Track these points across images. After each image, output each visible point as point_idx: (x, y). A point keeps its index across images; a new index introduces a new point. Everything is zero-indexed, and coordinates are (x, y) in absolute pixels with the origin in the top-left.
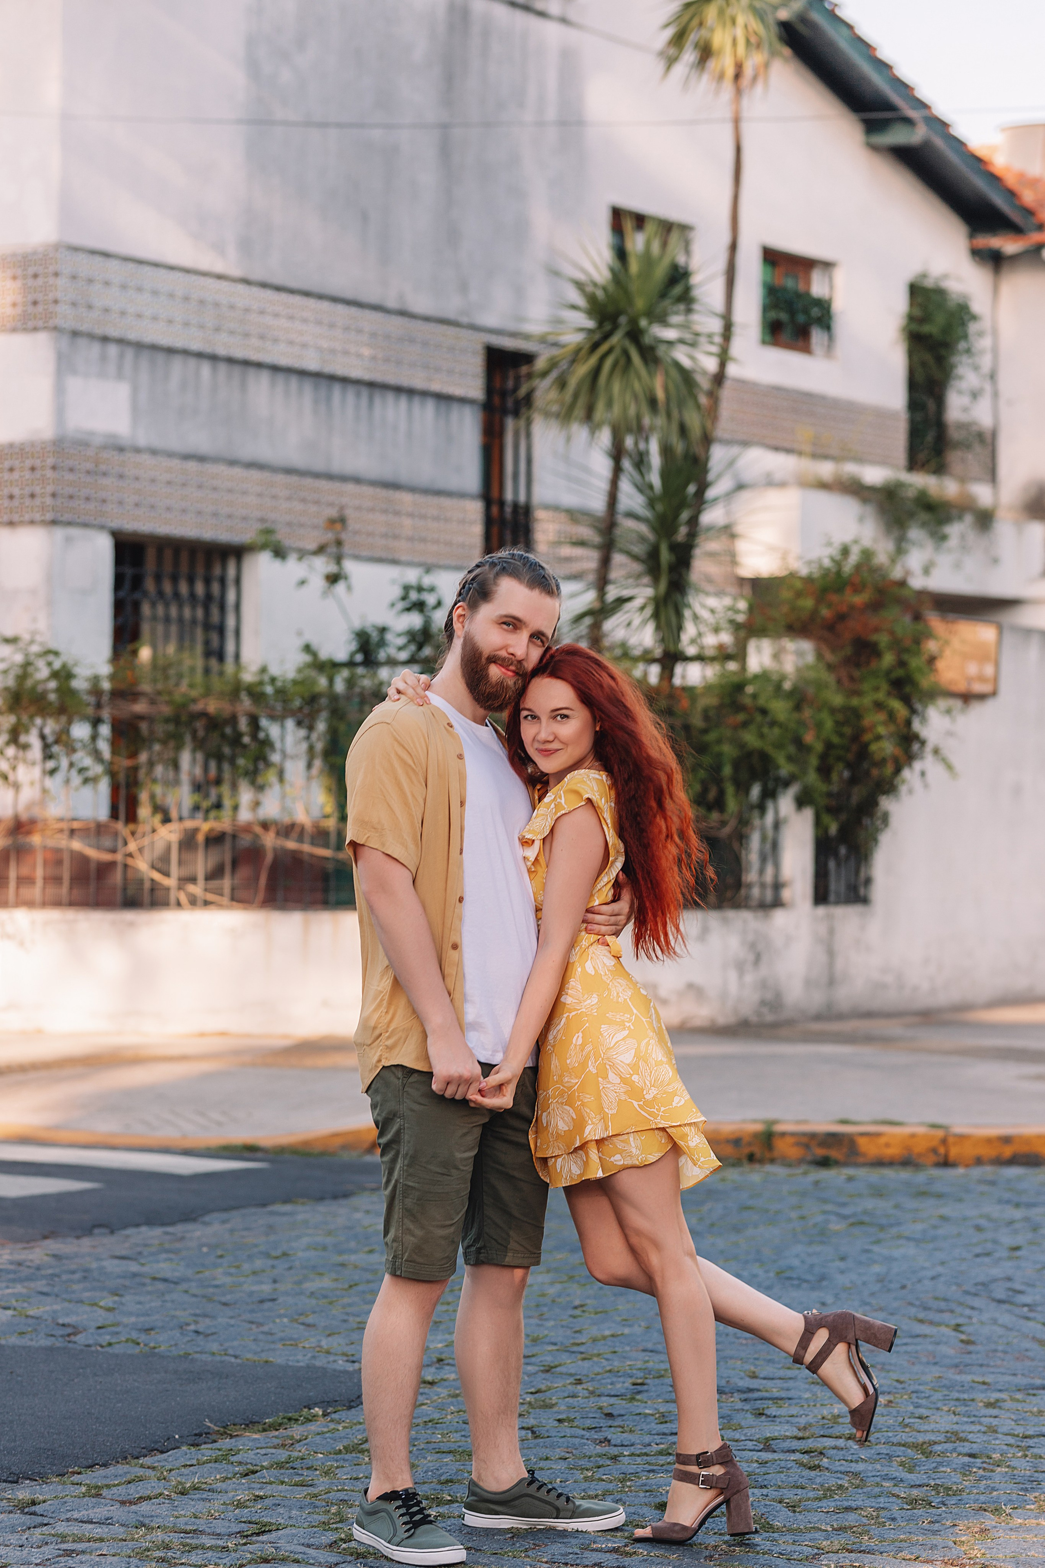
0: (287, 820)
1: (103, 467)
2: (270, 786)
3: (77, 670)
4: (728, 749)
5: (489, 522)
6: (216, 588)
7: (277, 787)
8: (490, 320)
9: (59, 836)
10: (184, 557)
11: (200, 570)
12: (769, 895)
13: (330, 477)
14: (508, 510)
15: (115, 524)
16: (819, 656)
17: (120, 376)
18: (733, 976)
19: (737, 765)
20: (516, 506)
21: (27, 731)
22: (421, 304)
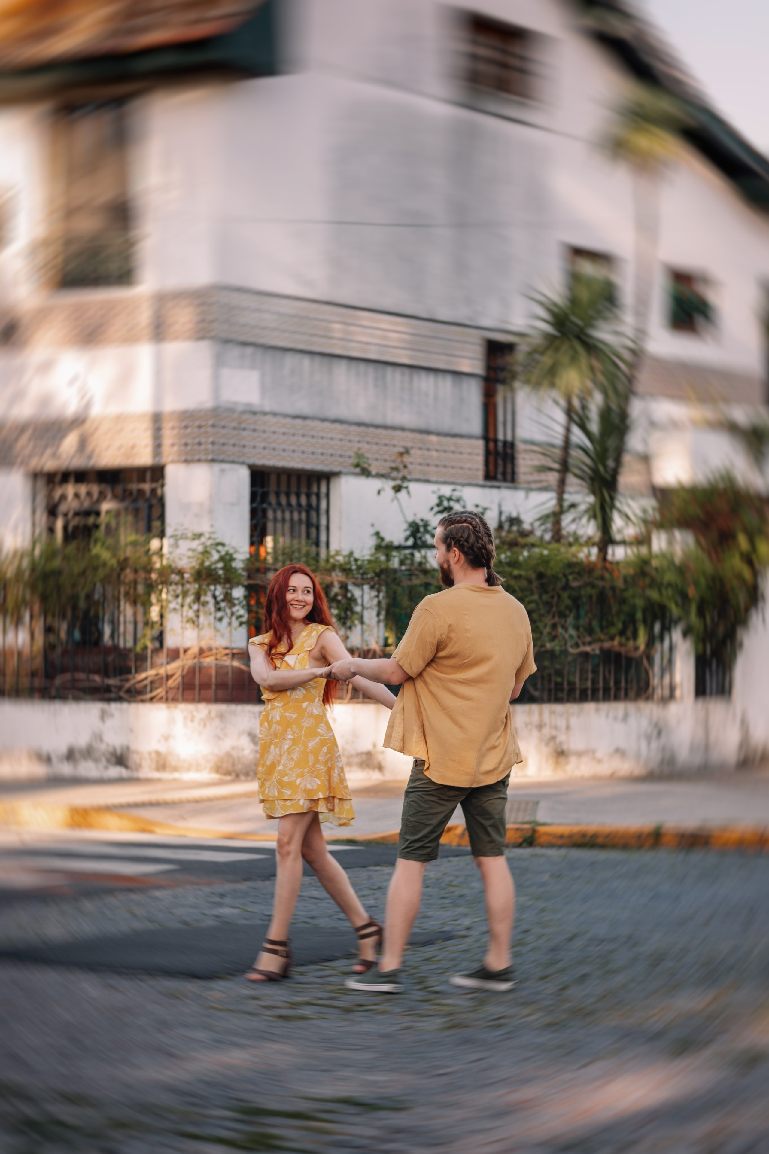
0: (365, 648)
1: (243, 425)
2: (355, 626)
3: (235, 556)
4: (639, 602)
5: (488, 453)
6: (314, 499)
7: (359, 627)
8: (487, 322)
9: (225, 658)
10: (294, 480)
11: (304, 489)
12: (667, 692)
13: (385, 427)
14: (500, 445)
15: (251, 461)
16: (698, 542)
17: (253, 367)
18: (644, 745)
19: (644, 611)
20: (505, 443)
21: (205, 594)
22: (443, 314)
